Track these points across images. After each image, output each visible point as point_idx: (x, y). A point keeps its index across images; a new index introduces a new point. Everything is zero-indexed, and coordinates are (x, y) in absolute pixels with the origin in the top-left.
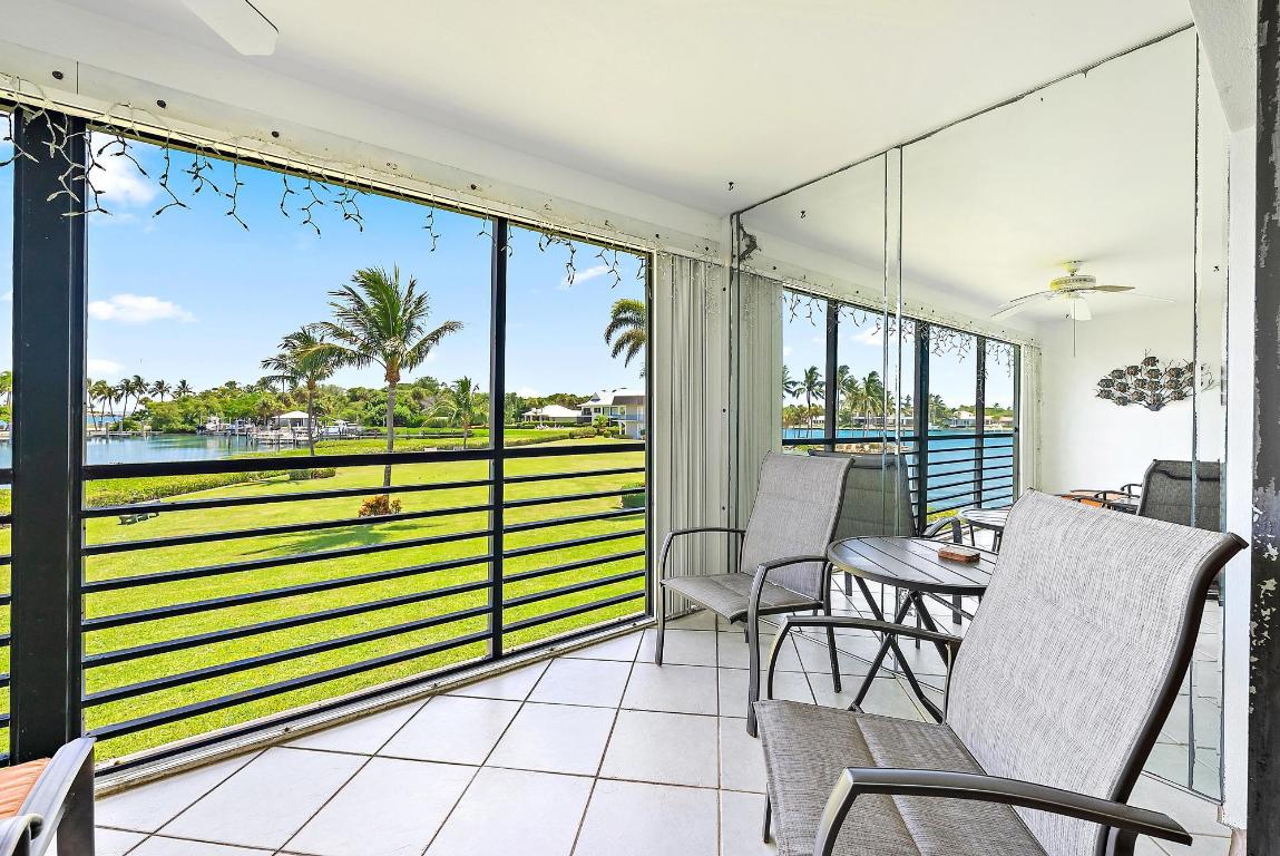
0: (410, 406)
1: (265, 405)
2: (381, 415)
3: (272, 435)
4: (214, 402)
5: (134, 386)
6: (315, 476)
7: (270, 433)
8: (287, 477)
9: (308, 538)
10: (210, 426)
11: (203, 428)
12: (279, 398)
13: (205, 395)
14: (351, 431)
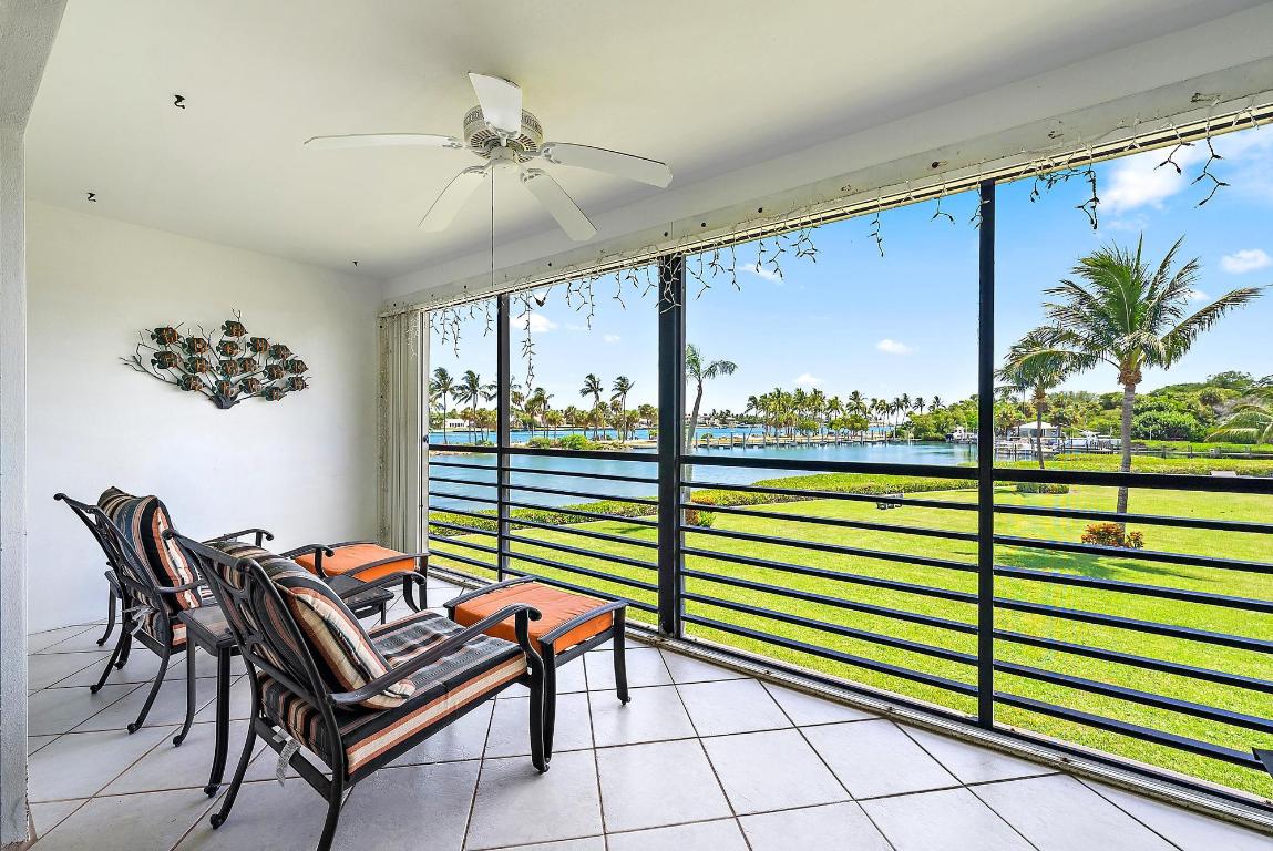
0: (1196, 415)
1: (1005, 415)
2: (1146, 425)
3: (1009, 445)
4: (960, 413)
5: (902, 403)
6: (1044, 491)
7: (1009, 443)
8: (1014, 488)
9: (1022, 553)
10: (955, 435)
11: (951, 437)
12: (1020, 408)
13: (953, 408)
14: (1100, 444)
